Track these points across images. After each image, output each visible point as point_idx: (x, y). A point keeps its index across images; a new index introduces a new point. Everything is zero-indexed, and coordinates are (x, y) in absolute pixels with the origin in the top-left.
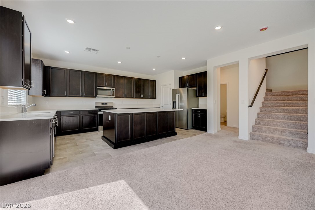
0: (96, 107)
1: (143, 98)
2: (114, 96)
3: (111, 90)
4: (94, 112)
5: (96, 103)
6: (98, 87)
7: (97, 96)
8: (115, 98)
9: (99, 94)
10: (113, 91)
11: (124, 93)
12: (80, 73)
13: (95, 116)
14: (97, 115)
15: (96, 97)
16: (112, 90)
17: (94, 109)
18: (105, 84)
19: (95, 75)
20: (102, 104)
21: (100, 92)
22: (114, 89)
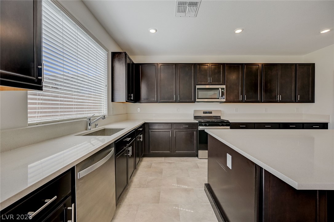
0: (196, 118)
1: (280, 102)
2: (224, 100)
3: (218, 89)
4: (191, 126)
5: (195, 111)
6: (198, 87)
7: (197, 100)
8: (225, 102)
9: (199, 97)
10: (223, 90)
11: (242, 94)
12: (174, 66)
13: (194, 133)
14: (197, 131)
15: (194, 101)
16: (220, 89)
17: (193, 121)
18: (209, 79)
19: (194, 68)
20: (205, 113)
21: (201, 94)
22: (224, 87)
